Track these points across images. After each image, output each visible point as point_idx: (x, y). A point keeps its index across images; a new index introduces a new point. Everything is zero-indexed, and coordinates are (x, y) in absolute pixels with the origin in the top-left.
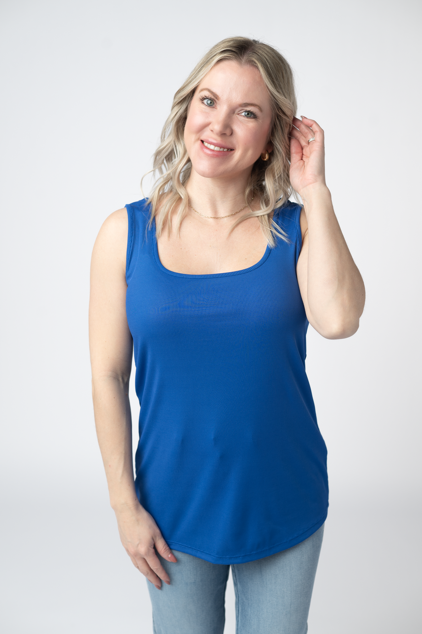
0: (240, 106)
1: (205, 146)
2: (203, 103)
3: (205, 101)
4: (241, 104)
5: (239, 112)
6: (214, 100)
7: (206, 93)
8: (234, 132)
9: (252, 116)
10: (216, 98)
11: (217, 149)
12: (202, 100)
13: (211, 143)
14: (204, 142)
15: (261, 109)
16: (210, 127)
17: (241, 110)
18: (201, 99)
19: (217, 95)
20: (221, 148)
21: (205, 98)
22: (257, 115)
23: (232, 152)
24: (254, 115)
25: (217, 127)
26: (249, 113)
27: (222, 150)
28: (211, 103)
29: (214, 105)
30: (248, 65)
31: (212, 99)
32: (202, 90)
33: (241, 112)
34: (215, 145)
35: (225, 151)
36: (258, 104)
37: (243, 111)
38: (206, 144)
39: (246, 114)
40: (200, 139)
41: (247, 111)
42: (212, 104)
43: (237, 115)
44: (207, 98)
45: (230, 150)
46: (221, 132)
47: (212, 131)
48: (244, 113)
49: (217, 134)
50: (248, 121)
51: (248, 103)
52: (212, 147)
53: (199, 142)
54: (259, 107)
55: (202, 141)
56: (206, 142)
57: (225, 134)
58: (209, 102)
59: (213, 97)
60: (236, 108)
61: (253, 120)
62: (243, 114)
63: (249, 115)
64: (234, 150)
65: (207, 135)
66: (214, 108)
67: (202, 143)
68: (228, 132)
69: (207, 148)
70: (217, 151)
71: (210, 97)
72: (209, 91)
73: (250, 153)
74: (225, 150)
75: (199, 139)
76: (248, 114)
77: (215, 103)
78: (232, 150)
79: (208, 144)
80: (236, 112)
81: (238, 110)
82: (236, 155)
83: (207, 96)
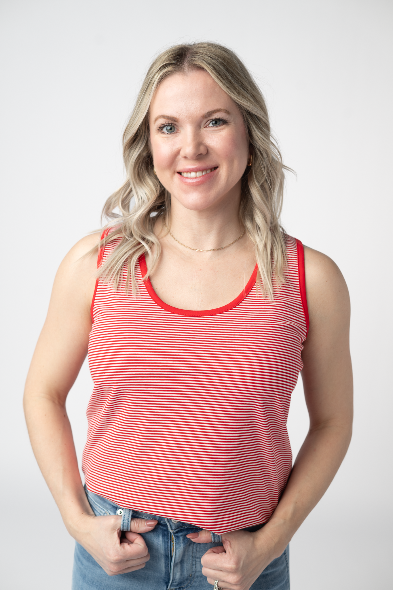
0: (204, 118)
1: (185, 177)
2: (163, 133)
3: (165, 130)
4: (203, 116)
5: (206, 125)
6: (173, 124)
7: (162, 121)
8: (209, 149)
9: (221, 122)
10: (175, 121)
11: (199, 174)
12: (161, 130)
13: (190, 171)
14: (183, 173)
15: (228, 112)
16: (182, 153)
17: (207, 122)
18: (159, 128)
19: (174, 118)
20: (202, 171)
21: (163, 126)
22: (226, 120)
23: (218, 169)
24: (223, 121)
25: (189, 149)
26: (217, 121)
27: (204, 173)
28: (171, 129)
29: (176, 129)
30: (194, 71)
31: (171, 124)
32: (156, 120)
33: (207, 124)
34: (196, 171)
35: (208, 174)
36: (222, 108)
37: (209, 122)
38: (185, 175)
39: (214, 122)
40: (176, 172)
41: (214, 120)
42: (173, 130)
43: (205, 129)
44: (165, 126)
45: (213, 169)
46: (195, 154)
47: (185, 157)
48: (211, 123)
50: (220, 130)
51: (210, 111)
52: (193, 174)
53: (177, 175)
54: (225, 110)
55: (180, 173)
56: (184, 172)
57: (201, 154)
58: (169, 128)
59: (170, 122)
61: (224, 126)
62: (211, 125)
63: (218, 124)
64: (217, 167)
65: (183, 165)
66: (177, 132)
67: (180, 175)
68: (202, 150)
69: (187, 178)
70: (200, 177)
71: (167, 123)
72: (164, 117)
73: (236, 164)
75: (174, 172)
76: (216, 123)
77: (176, 127)
78: (216, 168)
79: (187, 173)
80: (202, 126)
81: (203, 123)
82: (223, 172)
83: (164, 123)
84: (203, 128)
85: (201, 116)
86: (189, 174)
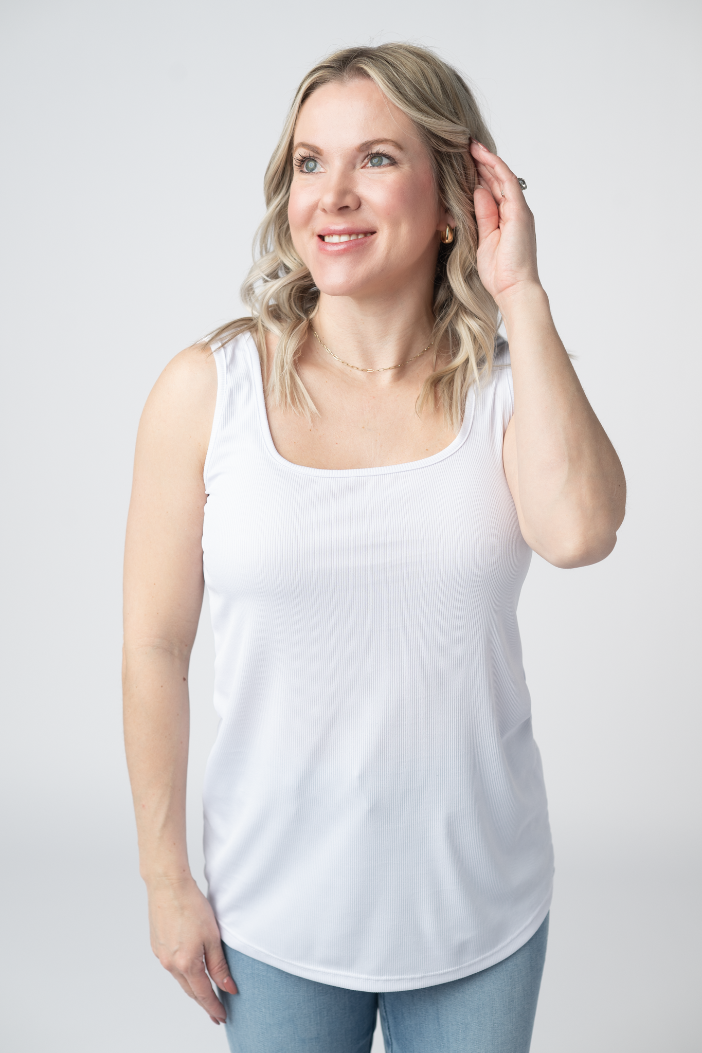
0: (360, 153)
2: (302, 171)
3: (305, 166)
4: (360, 148)
5: (363, 164)
6: (314, 157)
7: (302, 151)
8: (363, 201)
9: (385, 161)
11: (344, 238)
12: (300, 167)
13: (331, 234)
15: (398, 146)
16: (320, 205)
17: (364, 159)
18: (299, 164)
19: (316, 148)
20: (350, 233)
21: (303, 160)
22: (397, 158)
23: (375, 235)
24: (390, 159)
25: (329, 199)
26: (381, 158)
27: (353, 238)
30: (357, 80)
32: (297, 149)
33: (365, 161)
34: (340, 234)
35: (358, 240)
36: (390, 138)
37: (368, 159)
39: (376, 160)
40: (316, 235)
41: (376, 157)
43: (359, 171)
44: (308, 160)
45: (367, 234)
46: (335, 205)
47: (324, 210)
49: (332, 212)
50: (383, 173)
51: (369, 141)
52: (335, 239)
53: (316, 239)
54: (393, 141)
55: (322, 237)
56: (326, 235)
57: (347, 207)
59: (311, 153)
60: (355, 158)
61: (391, 168)
62: (370, 164)
63: (382, 162)
64: (373, 233)
65: (322, 222)
67: (320, 240)
68: (349, 201)
69: (330, 244)
70: (345, 243)
71: (307, 155)
72: (304, 145)
73: (404, 229)
74: (360, 237)
75: (313, 234)
76: (379, 161)
77: (319, 162)
79: (329, 236)
80: (358, 166)
81: (359, 160)
82: (382, 241)
83: (304, 155)
84: (359, 168)
85: (355, 148)
86: (331, 237)
